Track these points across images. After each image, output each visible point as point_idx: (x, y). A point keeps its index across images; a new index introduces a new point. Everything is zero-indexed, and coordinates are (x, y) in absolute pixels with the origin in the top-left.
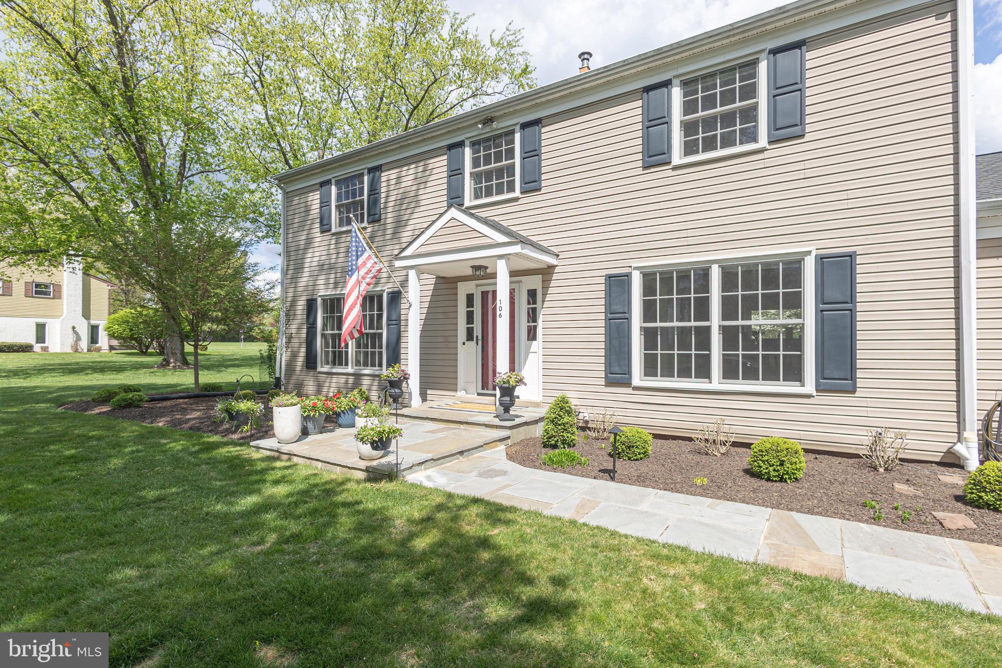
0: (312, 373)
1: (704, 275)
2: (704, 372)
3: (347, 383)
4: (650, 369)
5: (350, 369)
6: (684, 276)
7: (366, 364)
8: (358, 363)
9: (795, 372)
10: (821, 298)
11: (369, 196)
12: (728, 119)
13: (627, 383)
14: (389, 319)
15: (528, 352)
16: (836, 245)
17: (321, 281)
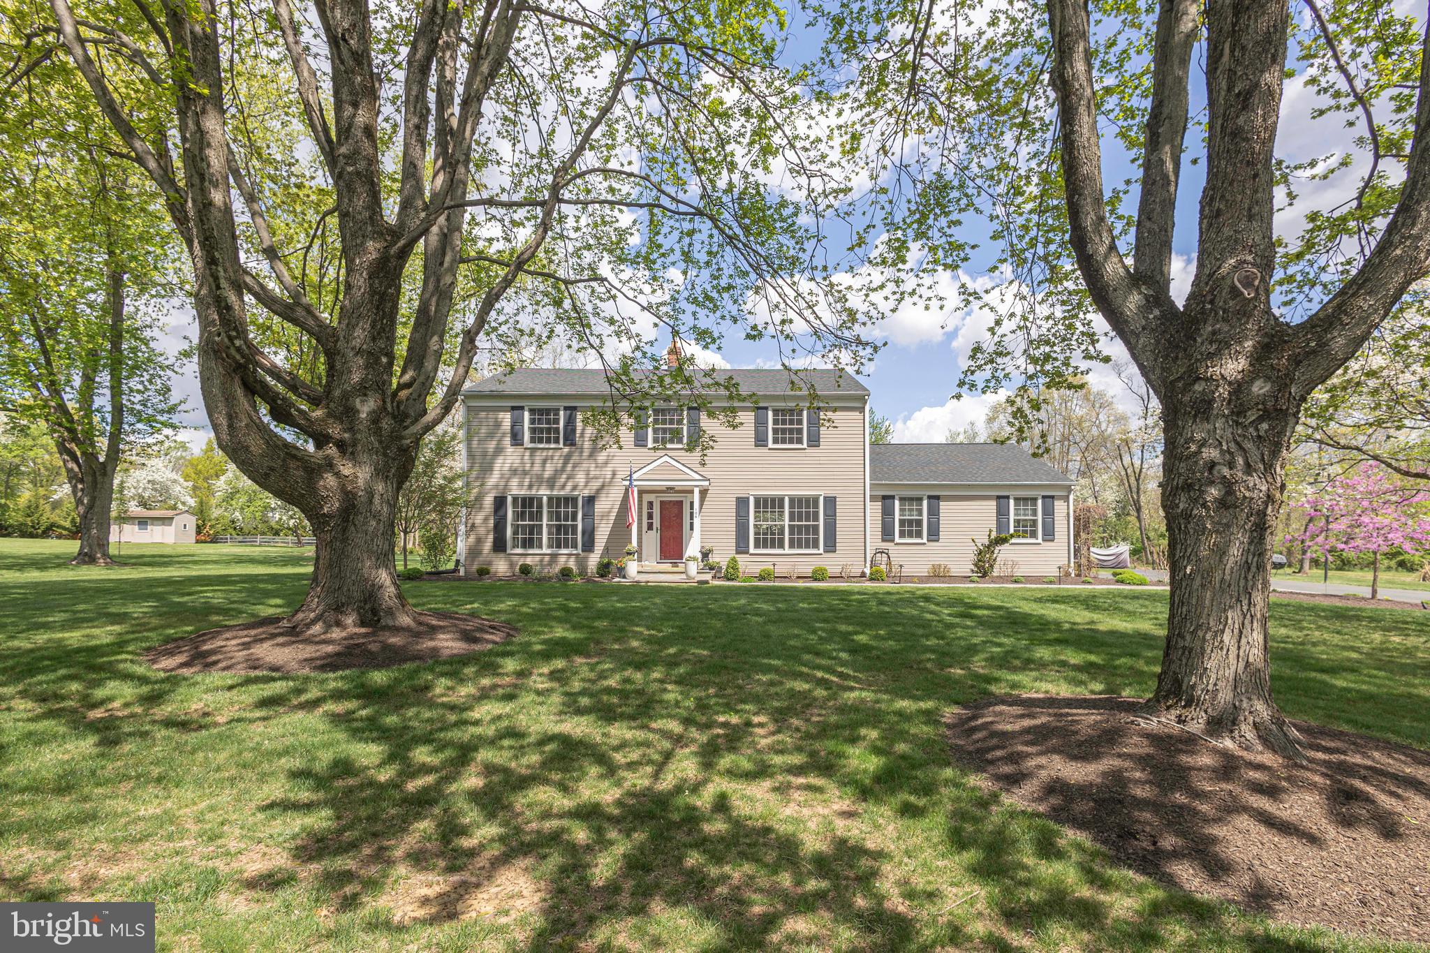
0: (502, 555)
1: (781, 500)
2: (781, 546)
3: (541, 561)
4: (757, 546)
5: (545, 550)
6: (773, 500)
7: (559, 547)
8: (550, 546)
9: (816, 546)
10: (825, 515)
11: (565, 427)
12: (791, 431)
13: (747, 552)
14: (584, 515)
15: (691, 537)
16: (831, 493)
17: (514, 482)
